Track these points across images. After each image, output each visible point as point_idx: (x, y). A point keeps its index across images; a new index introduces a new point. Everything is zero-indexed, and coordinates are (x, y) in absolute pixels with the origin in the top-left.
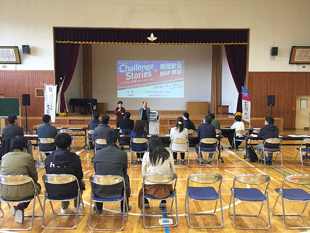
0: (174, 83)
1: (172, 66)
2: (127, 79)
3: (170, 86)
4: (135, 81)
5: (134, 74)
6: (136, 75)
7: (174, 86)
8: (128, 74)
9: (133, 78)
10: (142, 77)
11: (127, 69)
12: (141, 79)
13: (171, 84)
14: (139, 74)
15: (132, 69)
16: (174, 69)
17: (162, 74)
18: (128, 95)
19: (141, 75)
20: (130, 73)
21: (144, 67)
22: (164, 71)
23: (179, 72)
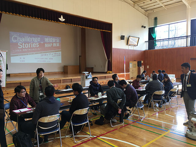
0: (55, 53)
1: (53, 40)
2: (19, 47)
3: (52, 54)
4: (26, 50)
5: (25, 44)
6: (27, 45)
7: (55, 55)
8: (20, 44)
9: (24, 47)
10: (32, 47)
11: (19, 39)
12: (31, 48)
13: (53, 53)
14: (29, 44)
15: (23, 40)
16: (54, 43)
17: (46, 45)
18: (21, 61)
19: (31, 45)
20: (21, 43)
21: (33, 39)
22: (48, 43)
23: (58, 45)
